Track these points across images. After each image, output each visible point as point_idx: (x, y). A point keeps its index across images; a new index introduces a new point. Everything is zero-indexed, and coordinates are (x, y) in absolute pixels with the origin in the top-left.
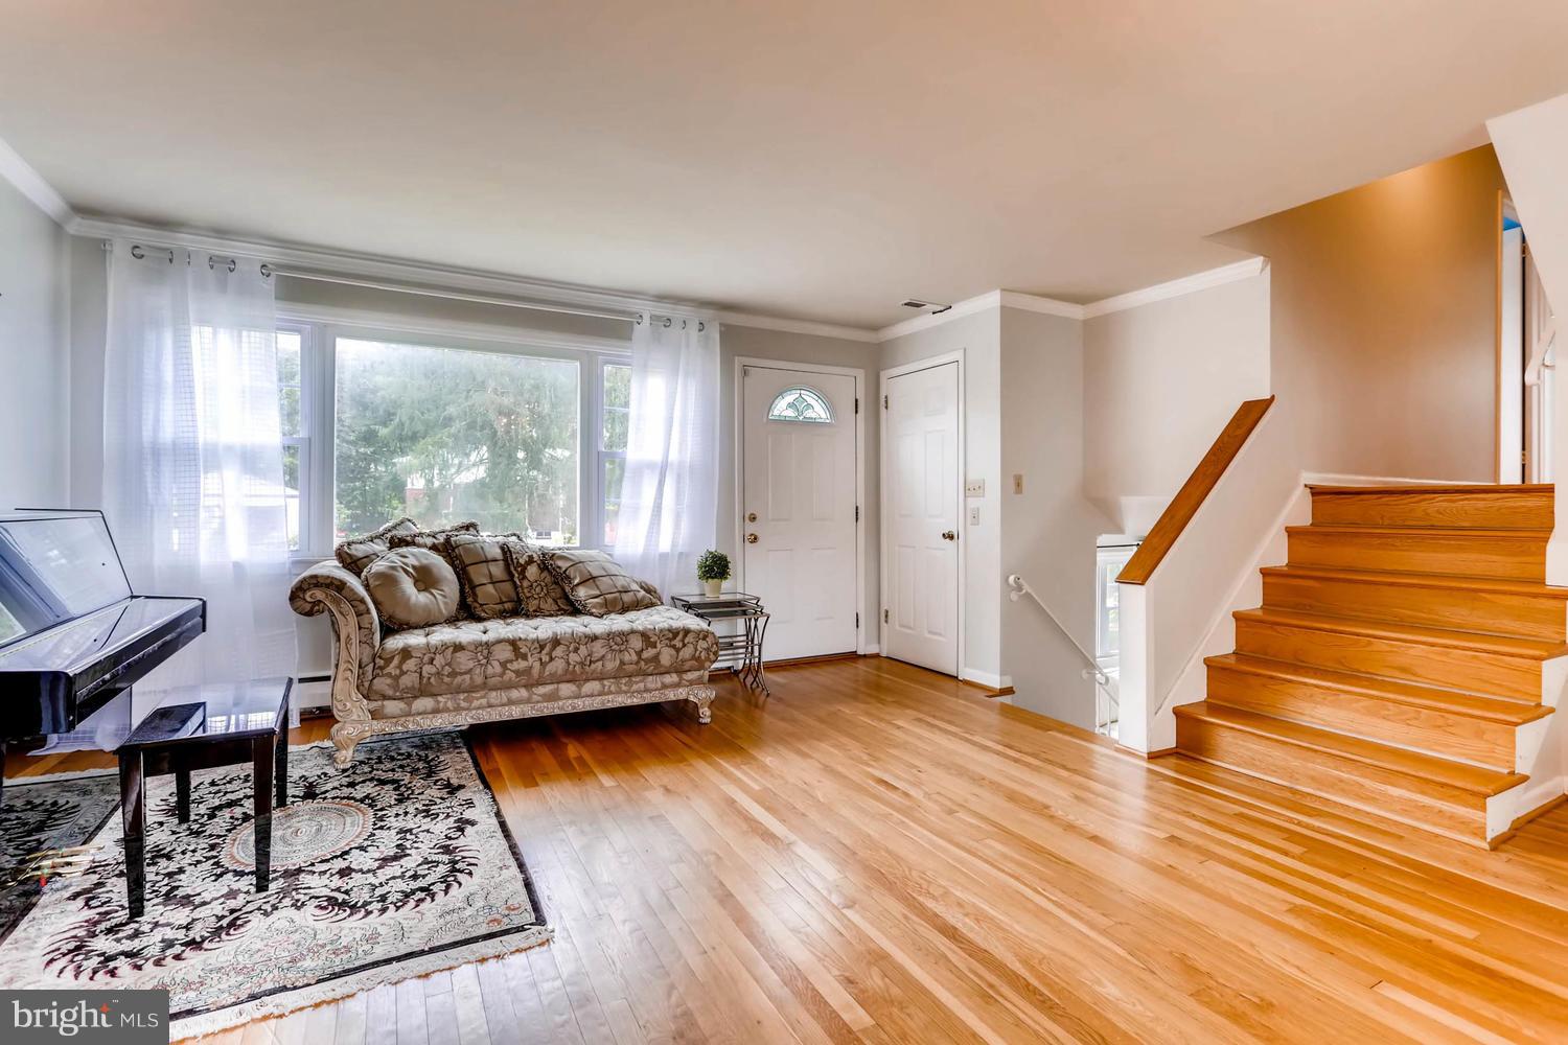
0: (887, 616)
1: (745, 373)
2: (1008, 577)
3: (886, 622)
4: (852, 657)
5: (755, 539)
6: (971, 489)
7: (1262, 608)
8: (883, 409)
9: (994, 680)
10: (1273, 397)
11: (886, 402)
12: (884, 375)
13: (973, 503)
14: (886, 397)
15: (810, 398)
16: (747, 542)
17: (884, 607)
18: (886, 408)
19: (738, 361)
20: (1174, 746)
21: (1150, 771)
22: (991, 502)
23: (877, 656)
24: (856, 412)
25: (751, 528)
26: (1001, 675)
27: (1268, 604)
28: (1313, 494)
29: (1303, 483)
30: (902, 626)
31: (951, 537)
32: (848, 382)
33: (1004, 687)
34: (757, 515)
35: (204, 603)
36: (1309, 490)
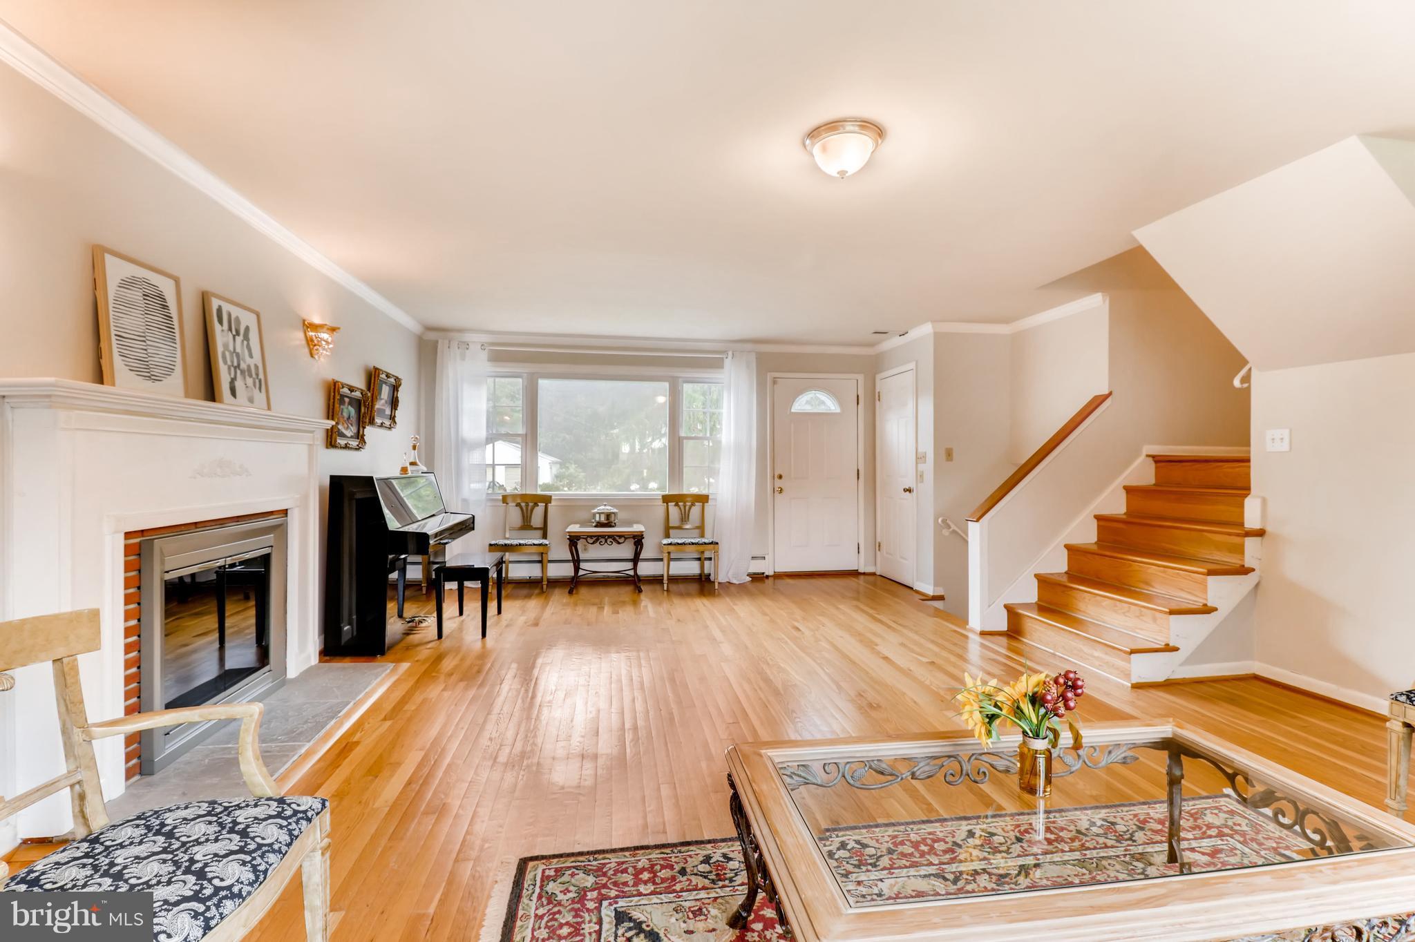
0: (879, 546)
1: (775, 383)
2: (938, 518)
3: (879, 550)
4: (855, 574)
5: (781, 491)
6: (920, 458)
7: (1096, 543)
8: (877, 402)
9: (929, 590)
10: (1110, 394)
11: (879, 396)
12: (878, 377)
13: (921, 467)
14: (879, 393)
15: (822, 396)
16: (776, 493)
17: (879, 540)
18: (879, 400)
19: (770, 376)
20: (1006, 629)
21: (982, 645)
22: (928, 467)
23: (874, 574)
24: (858, 404)
25: (778, 483)
26: (934, 586)
27: (1100, 540)
28: (1156, 462)
29: (1144, 453)
30: (887, 553)
31: (909, 490)
32: (852, 383)
33: (936, 594)
34: (783, 475)
35: (474, 517)
36: (1151, 459)
